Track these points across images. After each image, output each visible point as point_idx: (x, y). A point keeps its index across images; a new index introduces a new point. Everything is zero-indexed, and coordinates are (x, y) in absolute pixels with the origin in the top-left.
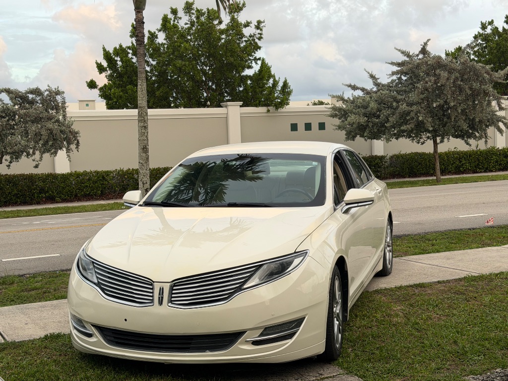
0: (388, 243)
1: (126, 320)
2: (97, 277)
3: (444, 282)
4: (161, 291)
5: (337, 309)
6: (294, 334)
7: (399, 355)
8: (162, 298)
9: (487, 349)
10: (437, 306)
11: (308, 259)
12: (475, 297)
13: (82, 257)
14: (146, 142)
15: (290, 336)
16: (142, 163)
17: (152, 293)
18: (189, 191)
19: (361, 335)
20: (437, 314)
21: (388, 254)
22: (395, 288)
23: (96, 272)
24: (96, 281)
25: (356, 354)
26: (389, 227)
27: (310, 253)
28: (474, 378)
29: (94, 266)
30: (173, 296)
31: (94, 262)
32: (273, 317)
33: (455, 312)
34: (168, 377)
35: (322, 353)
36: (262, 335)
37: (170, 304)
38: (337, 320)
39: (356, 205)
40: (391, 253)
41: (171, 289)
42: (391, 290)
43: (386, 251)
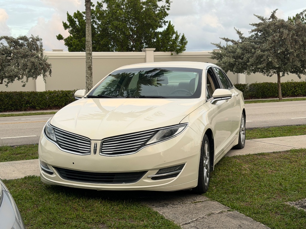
0: (243, 128)
1: (73, 163)
2: (56, 137)
3: (277, 152)
4: (96, 145)
5: (206, 162)
6: (178, 174)
7: (244, 191)
8: (96, 149)
9: (301, 188)
10: (271, 165)
11: (188, 128)
12: (296, 161)
13: (48, 126)
14: (90, 63)
15: (176, 175)
16: (88, 77)
17: (90, 147)
18: (116, 92)
19: (221, 179)
20: (271, 170)
21: (242, 135)
22: (246, 155)
23: (55, 134)
24: (55, 140)
25: (217, 190)
26: (243, 118)
27: (189, 125)
28: (290, 203)
29: (55, 131)
30: (103, 148)
31: (54, 129)
32: (165, 162)
33: (282, 168)
34: (99, 199)
35: (195, 186)
36: (157, 173)
37: (101, 154)
38: (206, 169)
39: (220, 99)
40: (244, 135)
41: (102, 144)
42: (243, 156)
43: (241, 133)
